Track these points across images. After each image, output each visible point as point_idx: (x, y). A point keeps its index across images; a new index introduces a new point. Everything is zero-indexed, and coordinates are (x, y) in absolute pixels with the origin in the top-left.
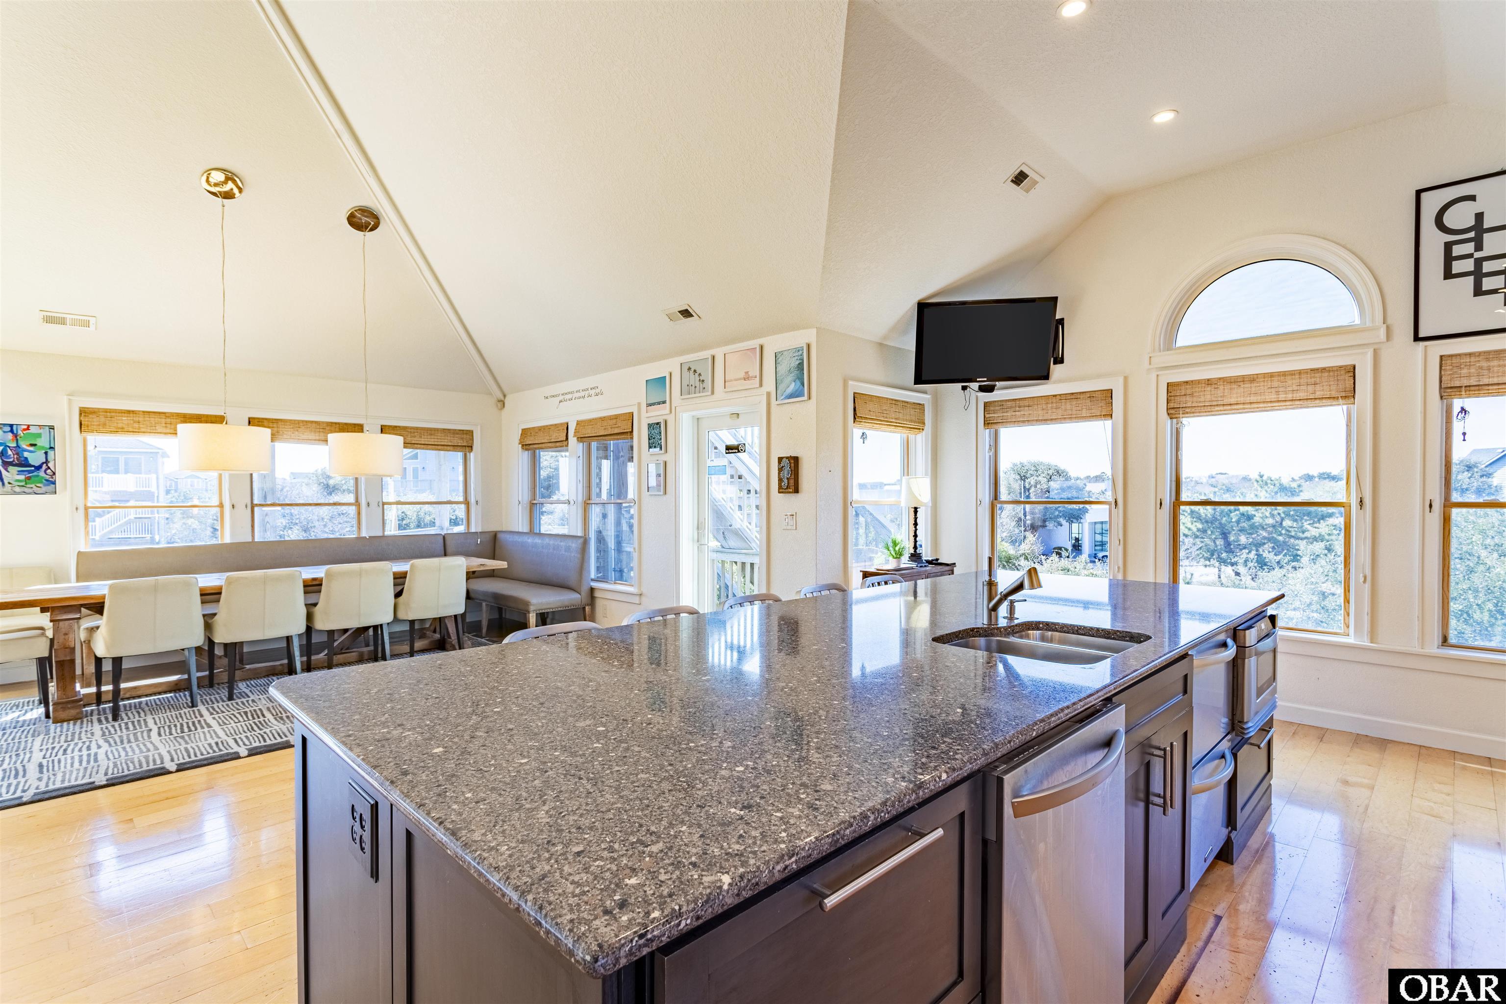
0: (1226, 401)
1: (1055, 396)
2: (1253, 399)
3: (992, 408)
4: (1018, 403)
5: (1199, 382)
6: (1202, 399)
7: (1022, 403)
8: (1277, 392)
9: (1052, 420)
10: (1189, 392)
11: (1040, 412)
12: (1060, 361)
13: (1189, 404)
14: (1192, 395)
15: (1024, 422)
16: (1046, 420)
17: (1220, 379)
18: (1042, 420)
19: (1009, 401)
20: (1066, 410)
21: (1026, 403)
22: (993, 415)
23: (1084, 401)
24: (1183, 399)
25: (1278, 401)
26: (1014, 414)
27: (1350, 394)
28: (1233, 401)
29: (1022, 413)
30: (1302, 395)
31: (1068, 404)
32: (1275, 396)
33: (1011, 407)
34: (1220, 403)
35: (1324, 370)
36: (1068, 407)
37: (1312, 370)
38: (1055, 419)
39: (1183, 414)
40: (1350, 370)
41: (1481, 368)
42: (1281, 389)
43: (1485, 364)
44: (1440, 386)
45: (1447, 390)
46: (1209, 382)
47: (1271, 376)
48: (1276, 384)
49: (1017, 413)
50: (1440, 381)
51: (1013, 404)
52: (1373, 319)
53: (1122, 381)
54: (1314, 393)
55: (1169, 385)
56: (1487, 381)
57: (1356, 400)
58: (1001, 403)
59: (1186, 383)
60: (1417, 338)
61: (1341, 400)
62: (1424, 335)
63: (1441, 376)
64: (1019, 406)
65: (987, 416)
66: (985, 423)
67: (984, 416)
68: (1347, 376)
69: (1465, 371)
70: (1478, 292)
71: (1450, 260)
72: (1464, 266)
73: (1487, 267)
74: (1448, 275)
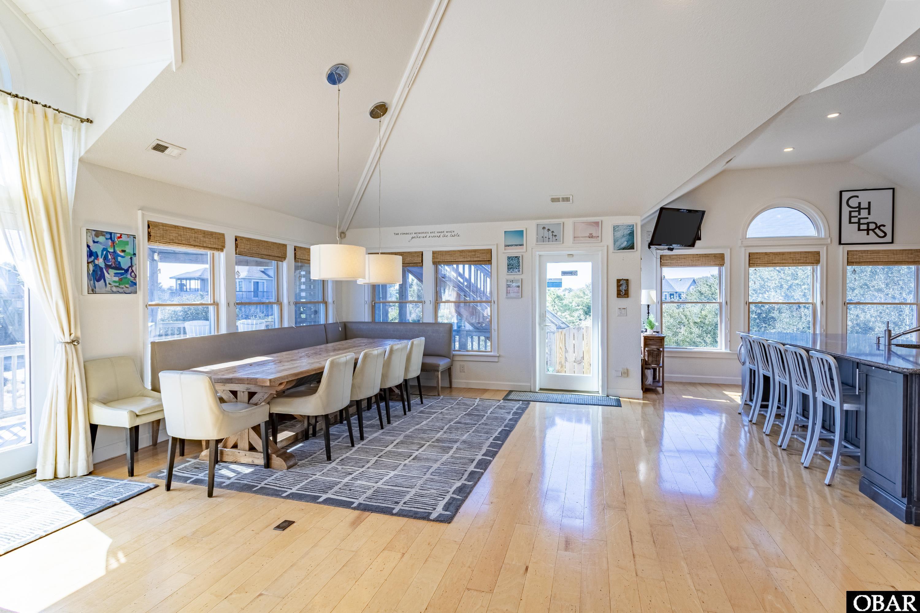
0: (774, 262)
1: (697, 255)
3: (665, 258)
4: (679, 257)
5: (762, 253)
6: (764, 260)
7: (680, 257)
8: (793, 260)
9: (695, 265)
10: (758, 257)
11: (690, 262)
12: (700, 239)
13: (759, 262)
14: (760, 258)
15: (681, 265)
16: (693, 265)
17: (771, 253)
21: (684, 257)
22: (666, 262)
23: (712, 258)
24: (756, 260)
27: (818, 262)
28: (776, 262)
29: (681, 261)
30: (802, 261)
33: (675, 258)
34: (771, 262)
35: (809, 252)
36: (704, 260)
37: (805, 252)
38: (698, 265)
39: (757, 266)
40: (818, 253)
41: (860, 256)
42: (794, 259)
43: (861, 255)
44: (848, 261)
45: (849, 263)
46: (766, 254)
47: (790, 253)
48: (792, 256)
49: (678, 261)
50: (848, 260)
51: (676, 257)
52: (825, 235)
53: (729, 250)
54: (806, 260)
55: (749, 253)
56: (862, 261)
57: (820, 265)
58: (670, 256)
59: (757, 253)
60: (840, 243)
61: (815, 264)
62: (842, 243)
63: (848, 258)
64: (679, 258)
65: (662, 262)
66: (661, 265)
67: (661, 261)
68: (817, 255)
69: (855, 257)
70: (859, 229)
71: (850, 217)
72: (854, 220)
73: (862, 221)
74: (850, 222)
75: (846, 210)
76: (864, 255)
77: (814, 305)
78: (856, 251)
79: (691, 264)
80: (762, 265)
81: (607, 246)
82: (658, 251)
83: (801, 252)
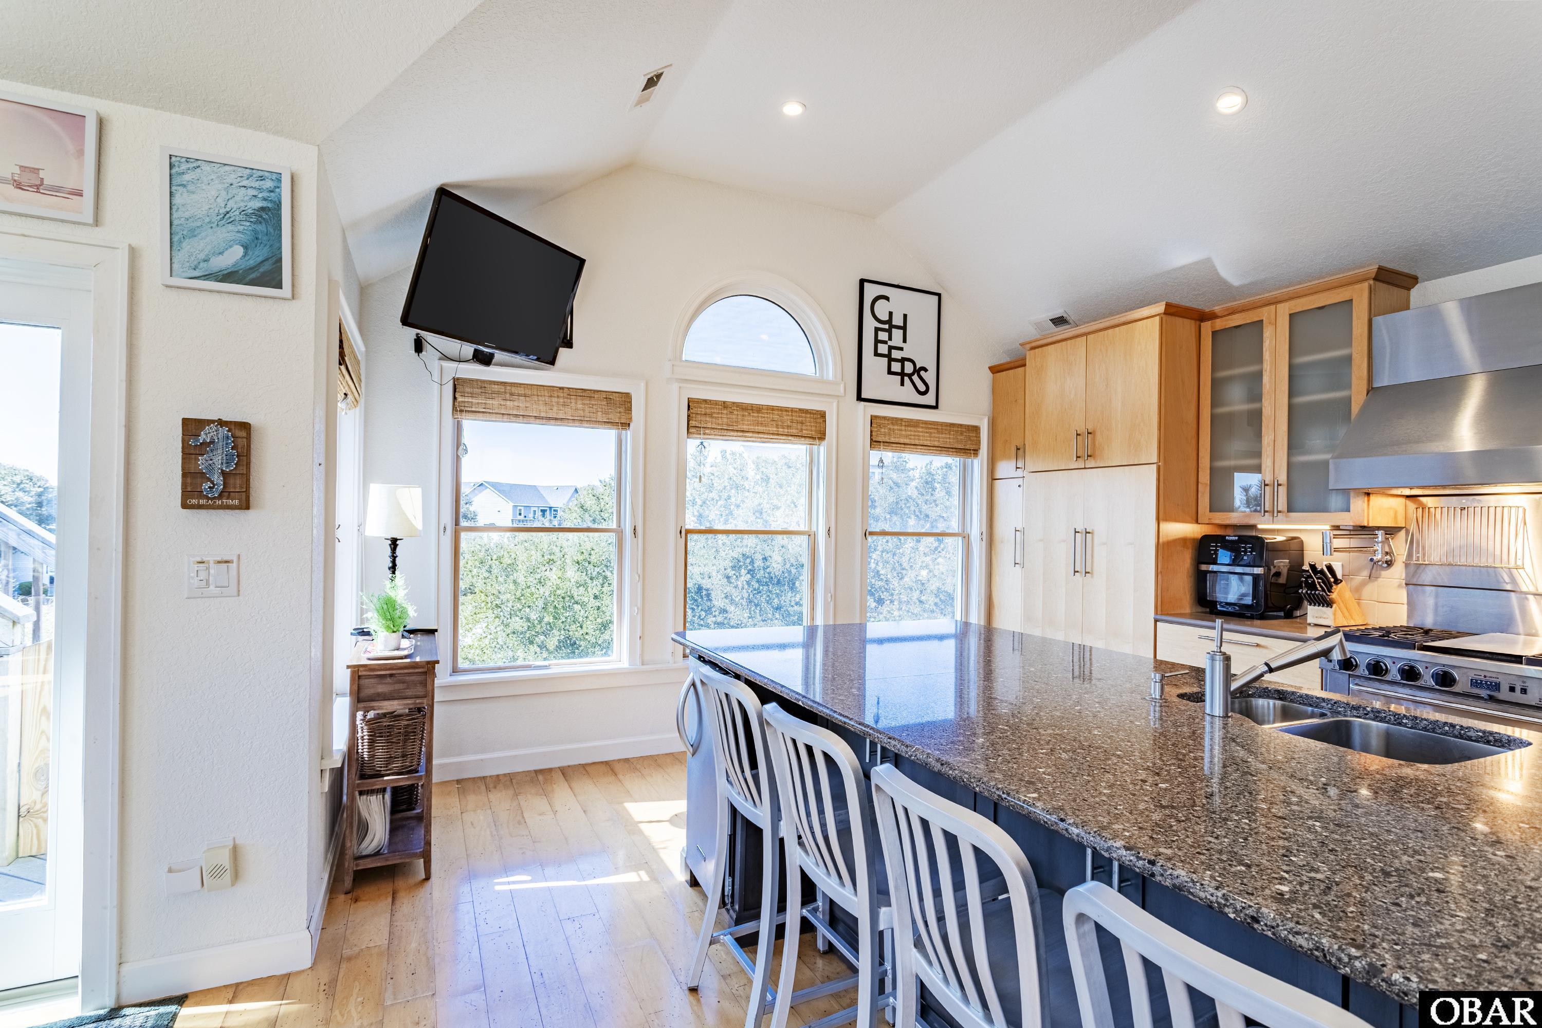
0: (740, 427)
1: (564, 388)
2: (760, 429)
3: (466, 388)
4: (509, 389)
5: (716, 402)
6: (720, 421)
7: (514, 390)
8: (777, 426)
9: (556, 419)
10: (708, 411)
11: (542, 408)
12: (569, 344)
13: (709, 425)
14: (711, 415)
15: (516, 416)
16: (549, 419)
17: (734, 403)
18: (542, 418)
19: (494, 383)
20: (577, 409)
21: (521, 391)
22: (470, 400)
23: (600, 403)
24: (703, 418)
25: (778, 434)
26: (503, 402)
27: (821, 436)
28: (745, 427)
29: (516, 404)
30: (794, 431)
31: (579, 402)
32: (775, 429)
33: (499, 393)
34: (735, 428)
35: (806, 411)
36: (580, 406)
37: (801, 410)
38: (562, 419)
39: (704, 434)
40: (823, 415)
41: (890, 429)
42: (780, 423)
43: (892, 427)
44: (871, 439)
45: (874, 443)
46: (725, 405)
47: (772, 409)
48: (776, 417)
49: (508, 403)
50: (871, 435)
51: (502, 388)
52: (835, 376)
53: (643, 385)
54: (801, 431)
55: (689, 400)
56: (893, 440)
57: (825, 443)
58: (483, 386)
59: (705, 401)
60: (859, 398)
61: (817, 441)
62: (863, 396)
63: (871, 432)
64: (512, 394)
65: (460, 399)
66: (454, 409)
67: (455, 398)
68: (821, 420)
69: (883, 430)
70: (890, 372)
71: (877, 341)
72: (883, 349)
73: (896, 354)
74: (876, 354)
75: (870, 324)
76: (896, 427)
77: (812, 536)
78: (885, 418)
79: (543, 415)
80: (716, 432)
81: (134, 254)
82: (447, 364)
83: (792, 410)
